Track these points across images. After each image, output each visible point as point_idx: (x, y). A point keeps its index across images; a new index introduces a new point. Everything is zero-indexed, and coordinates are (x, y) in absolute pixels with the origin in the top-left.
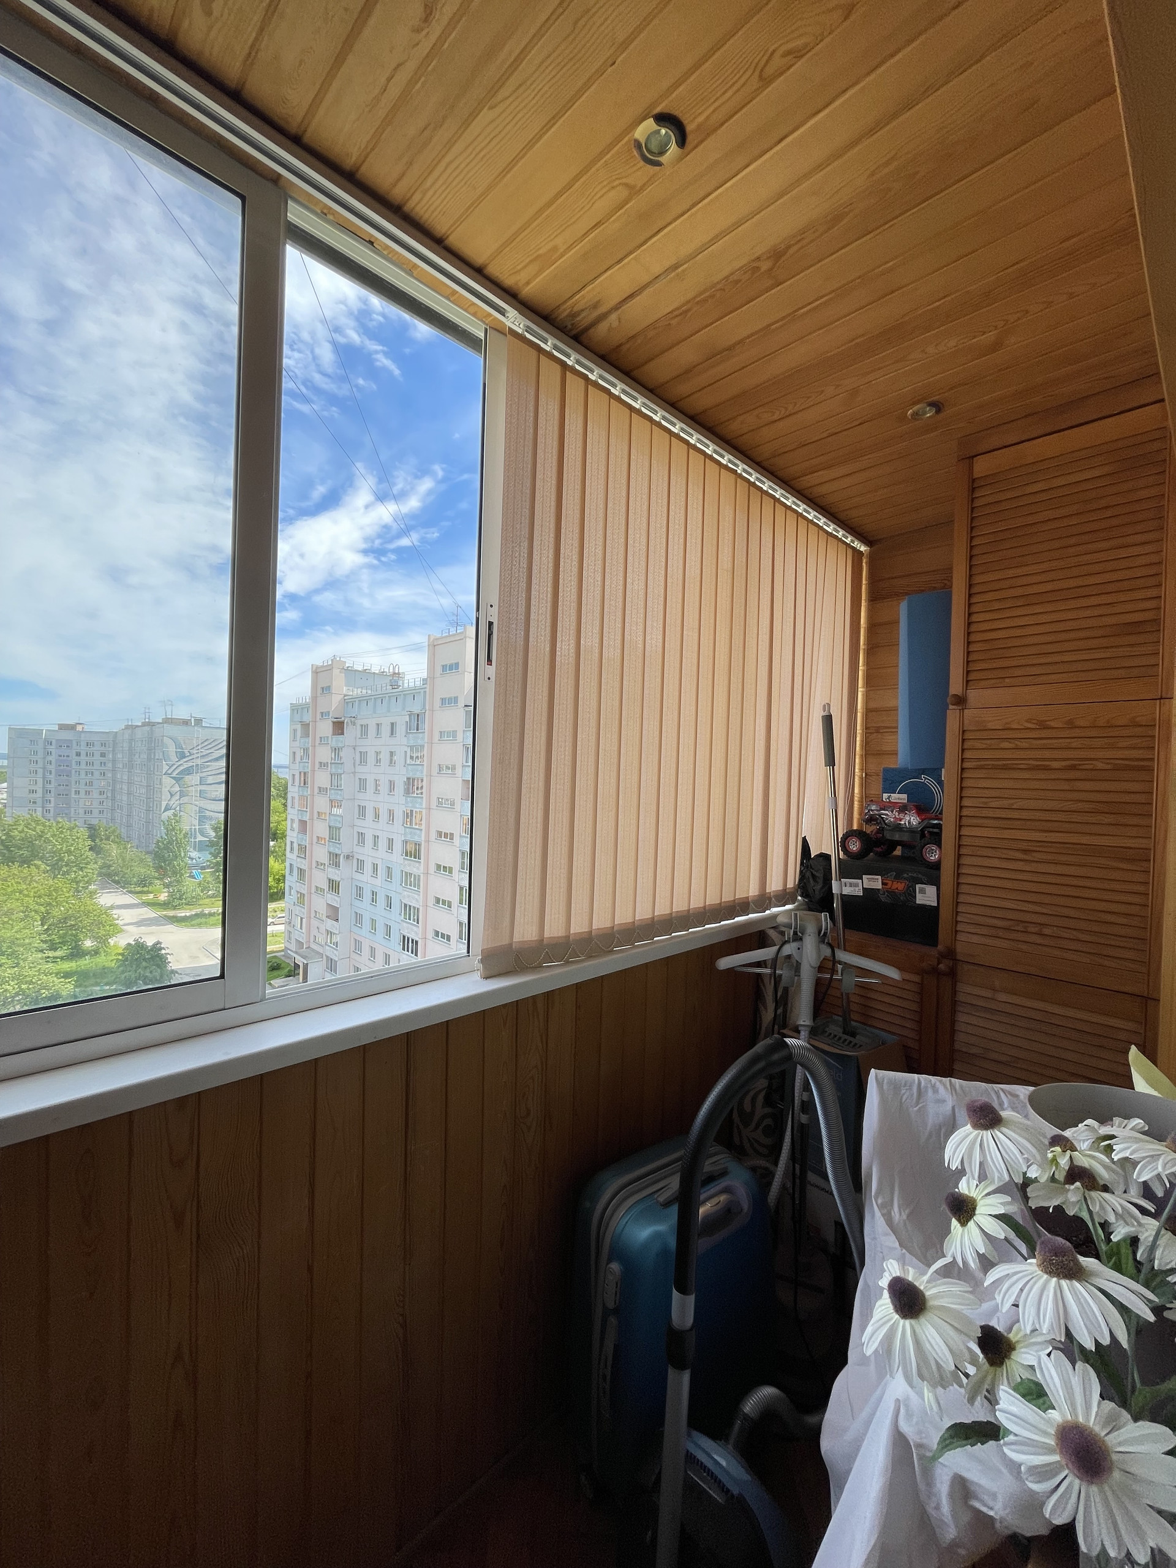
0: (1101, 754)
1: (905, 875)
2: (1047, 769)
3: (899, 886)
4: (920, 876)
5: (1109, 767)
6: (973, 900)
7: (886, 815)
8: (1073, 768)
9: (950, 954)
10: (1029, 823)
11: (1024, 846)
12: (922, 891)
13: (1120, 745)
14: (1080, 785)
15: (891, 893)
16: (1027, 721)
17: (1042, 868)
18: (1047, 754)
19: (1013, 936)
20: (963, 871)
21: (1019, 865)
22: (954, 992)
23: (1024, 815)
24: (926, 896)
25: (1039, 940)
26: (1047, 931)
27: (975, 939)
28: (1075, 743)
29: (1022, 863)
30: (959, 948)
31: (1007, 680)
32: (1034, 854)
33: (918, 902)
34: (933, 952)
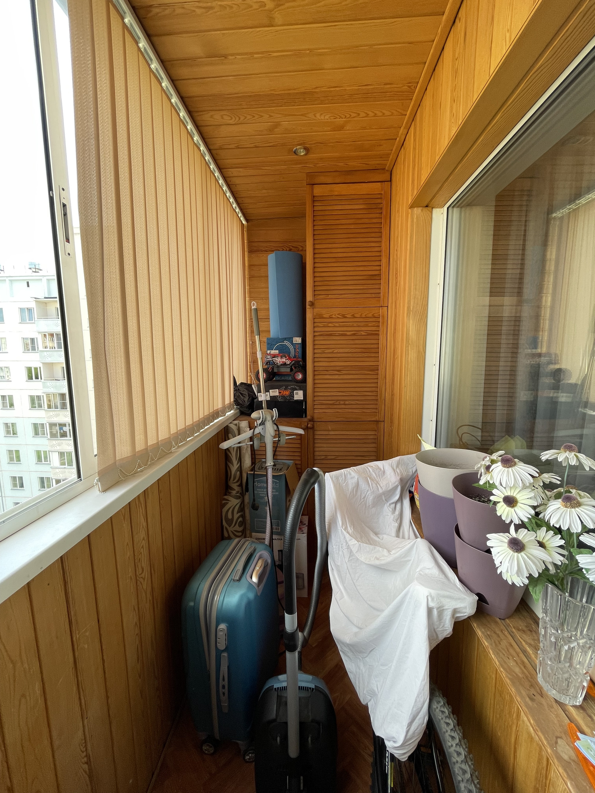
0: (363, 329)
1: (289, 387)
2: (346, 335)
3: (287, 393)
4: (296, 387)
5: (366, 334)
6: (321, 394)
7: (276, 360)
8: (354, 335)
9: (312, 420)
10: (340, 358)
11: (338, 368)
12: (297, 394)
13: (370, 325)
14: (357, 342)
15: (283, 397)
16: (338, 314)
17: (345, 377)
18: (345, 329)
19: (335, 407)
20: (316, 382)
21: (336, 377)
22: (314, 435)
23: (339, 355)
24: (299, 395)
25: (343, 406)
26: (347, 402)
27: (321, 411)
28: (355, 324)
29: (337, 376)
30: (316, 416)
31: (330, 296)
32: (342, 371)
33: (295, 399)
34: (305, 420)
